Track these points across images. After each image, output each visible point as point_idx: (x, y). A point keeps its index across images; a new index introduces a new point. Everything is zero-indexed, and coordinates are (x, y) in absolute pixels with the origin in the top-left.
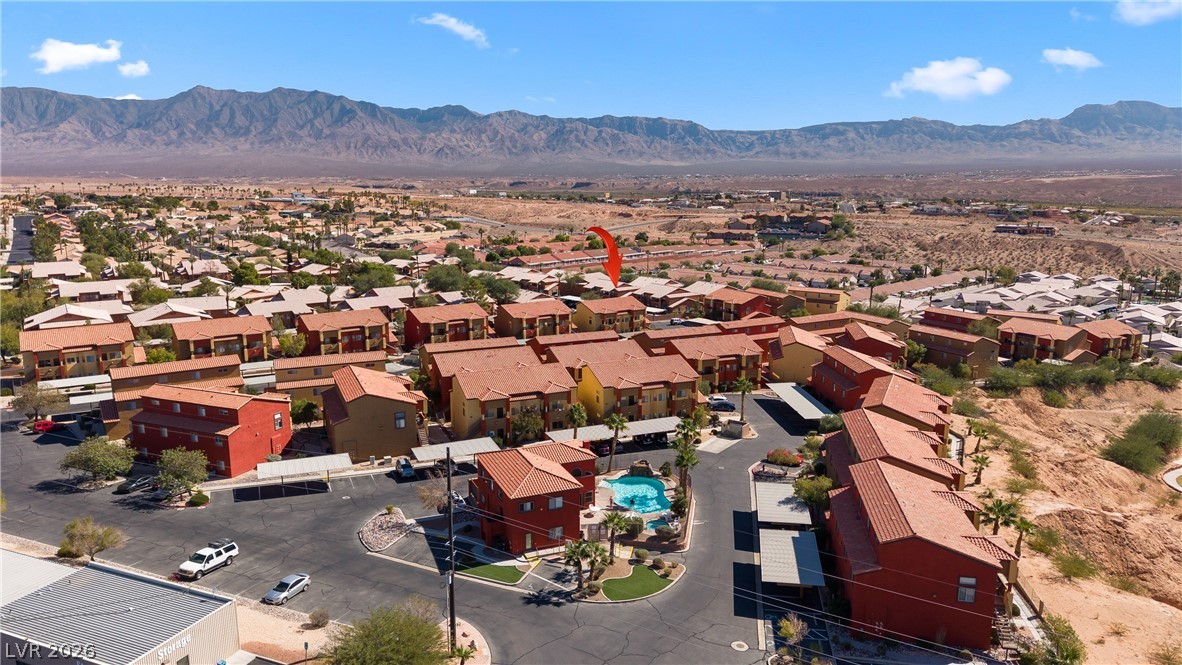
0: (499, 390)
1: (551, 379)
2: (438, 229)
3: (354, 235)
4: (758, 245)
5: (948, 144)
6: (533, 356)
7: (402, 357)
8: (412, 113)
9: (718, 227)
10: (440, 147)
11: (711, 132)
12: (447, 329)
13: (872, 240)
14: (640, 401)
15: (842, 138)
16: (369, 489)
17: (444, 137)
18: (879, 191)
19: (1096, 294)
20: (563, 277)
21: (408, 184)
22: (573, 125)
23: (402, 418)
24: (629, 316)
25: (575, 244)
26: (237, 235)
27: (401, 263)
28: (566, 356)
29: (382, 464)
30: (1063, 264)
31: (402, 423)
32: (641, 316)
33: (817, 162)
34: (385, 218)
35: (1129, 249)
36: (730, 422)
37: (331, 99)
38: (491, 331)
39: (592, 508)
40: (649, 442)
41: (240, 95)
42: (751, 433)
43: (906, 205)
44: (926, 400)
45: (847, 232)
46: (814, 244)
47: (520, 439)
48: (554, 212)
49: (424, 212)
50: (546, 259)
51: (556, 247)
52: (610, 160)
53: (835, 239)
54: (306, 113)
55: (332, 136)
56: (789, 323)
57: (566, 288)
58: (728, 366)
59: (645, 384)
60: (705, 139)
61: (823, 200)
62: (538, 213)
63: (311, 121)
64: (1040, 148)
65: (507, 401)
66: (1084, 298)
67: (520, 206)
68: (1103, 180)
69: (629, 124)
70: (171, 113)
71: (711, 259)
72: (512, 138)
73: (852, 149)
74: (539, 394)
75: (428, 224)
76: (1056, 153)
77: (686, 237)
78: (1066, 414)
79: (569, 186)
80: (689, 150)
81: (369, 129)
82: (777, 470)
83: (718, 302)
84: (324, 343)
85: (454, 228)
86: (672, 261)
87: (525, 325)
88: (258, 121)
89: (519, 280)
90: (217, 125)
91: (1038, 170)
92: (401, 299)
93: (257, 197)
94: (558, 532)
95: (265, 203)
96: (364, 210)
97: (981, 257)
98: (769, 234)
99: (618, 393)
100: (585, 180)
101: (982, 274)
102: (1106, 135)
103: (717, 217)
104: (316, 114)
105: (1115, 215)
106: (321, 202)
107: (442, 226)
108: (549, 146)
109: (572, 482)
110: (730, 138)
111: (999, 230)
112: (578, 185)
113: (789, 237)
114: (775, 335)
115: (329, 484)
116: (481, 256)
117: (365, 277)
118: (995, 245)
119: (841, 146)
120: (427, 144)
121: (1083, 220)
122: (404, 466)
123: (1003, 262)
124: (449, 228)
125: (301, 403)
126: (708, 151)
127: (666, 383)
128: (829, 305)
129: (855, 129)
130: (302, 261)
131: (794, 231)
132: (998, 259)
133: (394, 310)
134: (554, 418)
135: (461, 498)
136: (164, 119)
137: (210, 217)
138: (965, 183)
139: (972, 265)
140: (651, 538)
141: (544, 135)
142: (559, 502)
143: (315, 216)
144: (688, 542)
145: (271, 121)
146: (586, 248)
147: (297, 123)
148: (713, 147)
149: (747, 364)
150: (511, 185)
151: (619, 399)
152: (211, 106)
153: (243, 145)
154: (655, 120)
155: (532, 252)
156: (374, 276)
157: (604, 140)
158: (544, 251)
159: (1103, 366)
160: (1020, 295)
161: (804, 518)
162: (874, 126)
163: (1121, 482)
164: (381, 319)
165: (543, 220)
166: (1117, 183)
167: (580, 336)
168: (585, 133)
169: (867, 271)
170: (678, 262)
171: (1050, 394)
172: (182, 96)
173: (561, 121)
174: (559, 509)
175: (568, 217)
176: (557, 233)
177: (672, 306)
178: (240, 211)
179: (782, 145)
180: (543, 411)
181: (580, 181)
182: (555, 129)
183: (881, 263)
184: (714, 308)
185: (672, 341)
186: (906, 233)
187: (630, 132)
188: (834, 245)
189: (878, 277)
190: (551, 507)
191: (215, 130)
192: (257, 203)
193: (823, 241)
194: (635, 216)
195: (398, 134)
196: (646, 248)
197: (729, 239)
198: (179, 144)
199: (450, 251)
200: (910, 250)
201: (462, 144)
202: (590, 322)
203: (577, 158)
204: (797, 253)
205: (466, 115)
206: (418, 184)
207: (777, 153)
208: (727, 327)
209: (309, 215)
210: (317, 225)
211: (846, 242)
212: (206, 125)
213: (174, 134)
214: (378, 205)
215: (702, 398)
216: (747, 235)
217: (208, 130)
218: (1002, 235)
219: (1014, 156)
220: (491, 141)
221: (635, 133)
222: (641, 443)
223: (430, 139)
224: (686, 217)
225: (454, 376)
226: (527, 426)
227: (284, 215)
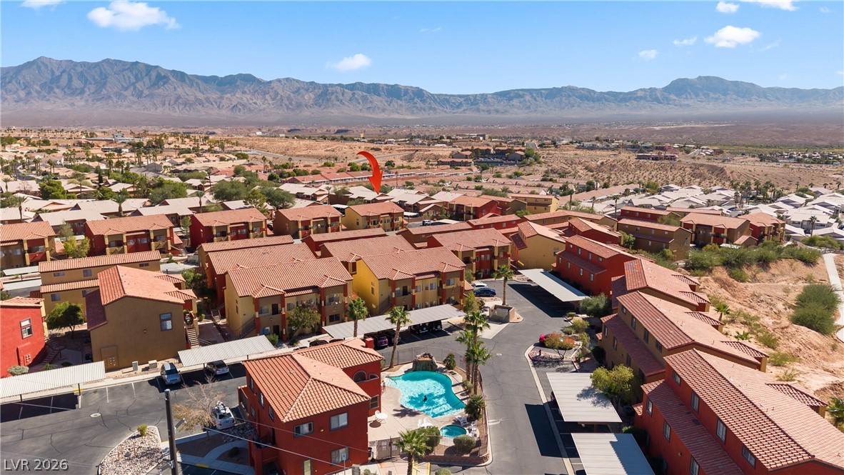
0: (273, 286)
1: (327, 274)
2: (231, 159)
3: (162, 163)
4: (475, 170)
5: (591, 104)
6: (308, 252)
7: (186, 257)
8: (213, 79)
9: (445, 157)
10: (234, 104)
11: (433, 95)
12: (229, 231)
13: (554, 165)
14: (414, 290)
15: (522, 100)
16: (126, 402)
17: (238, 97)
18: (549, 135)
19: (720, 198)
20: (332, 189)
21: (210, 131)
22: (334, 89)
23: (168, 320)
24: (390, 218)
25: (338, 168)
26: (61, 165)
27: (196, 182)
28: (340, 251)
29: (147, 369)
30: (687, 180)
31: (169, 325)
32: (400, 219)
33: (505, 116)
34: (188, 151)
35: (729, 169)
36: (496, 307)
37: (149, 68)
38: (270, 232)
39: (378, 416)
40: (425, 330)
41: (76, 64)
42: (516, 317)
43: (571, 143)
44: (676, 280)
45: (536, 160)
46: (514, 169)
47: (296, 334)
48: (322, 148)
49: (219, 148)
50: (317, 178)
51: (324, 171)
52: (361, 114)
53: (528, 165)
54: (129, 78)
55: (151, 96)
56: (524, 220)
57: (333, 199)
58: (483, 256)
59: (418, 275)
60: (428, 100)
61: (514, 140)
62: (309, 148)
63: (133, 84)
64: (650, 107)
65: (282, 297)
66: (713, 201)
67: (295, 143)
68: (693, 128)
69: (374, 89)
70: (20, 77)
71: (443, 179)
72: (288, 98)
73: (529, 107)
74: (315, 288)
75: (221, 155)
76: (660, 111)
77: (423, 164)
78: (751, 287)
79: (332, 132)
80: (417, 108)
81: (180, 91)
82: (553, 354)
83: (460, 207)
84: (109, 246)
85: (243, 158)
86: (415, 180)
87: (300, 227)
88: (91, 84)
89: (295, 193)
90: (58, 87)
91: (650, 122)
92: (190, 209)
93: (84, 137)
94: (343, 454)
95: (91, 142)
96: (172, 146)
97: (631, 176)
98: (481, 162)
99: (392, 284)
100: (344, 128)
101: (637, 186)
102: (691, 98)
103: (444, 151)
104: (137, 80)
105: (708, 149)
106: (137, 140)
107: (233, 157)
108: (316, 103)
109: (357, 393)
110: (446, 99)
111: (639, 158)
112: (339, 132)
113: (497, 164)
114: (516, 229)
115: (80, 398)
116: (263, 177)
117: (159, 190)
118: (639, 167)
119: (521, 105)
120: (225, 102)
121: (688, 152)
122: (169, 373)
123: (646, 178)
124: (239, 158)
125: (61, 306)
126: (431, 108)
127: (437, 273)
128: (544, 208)
129: (531, 94)
130: (110, 181)
131: (499, 160)
132: (645, 176)
133: (183, 217)
134: (330, 311)
135: (228, 411)
136: (14, 82)
137: (39, 151)
138: (605, 130)
139: (626, 181)
140: (449, 450)
141: (313, 96)
142: (343, 420)
143: (132, 151)
144: (490, 451)
145: (102, 82)
146: (348, 171)
147: (123, 86)
148: (434, 105)
149: (499, 254)
150: (289, 131)
151: (394, 290)
152: (53, 72)
153: (79, 102)
154: (392, 86)
155: (306, 173)
156: (166, 189)
157: (357, 100)
158: (315, 173)
159: (766, 248)
160: (670, 200)
161: (609, 414)
162: (543, 91)
163: (818, 344)
164: (168, 224)
165: (314, 152)
166: (701, 130)
167: (351, 234)
168: (343, 95)
169: (557, 186)
170: (419, 181)
171: (733, 271)
172: (28, 65)
173: (325, 85)
174: (343, 427)
175: (333, 151)
176: (324, 161)
177: (422, 211)
178: (67, 147)
179: (481, 105)
180: (319, 306)
181: (340, 128)
182: (321, 91)
183: (565, 180)
184: (457, 211)
185: (434, 235)
186: (577, 161)
187: (375, 94)
188: (529, 169)
189: (565, 190)
190: (334, 425)
191: (57, 90)
192: (83, 141)
193: (520, 167)
194: (383, 150)
195: (202, 94)
196: (395, 171)
197: (453, 165)
198: (27, 101)
199: (237, 171)
200: (581, 171)
201: (251, 102)
202: (358, 223)
203: (338, 113)
204: (504, 175)
205: (254, 81)
206: (218, 131)
207: (478, 110)
208: (475, 224)
209: (127, 150)
210: (131, 157)
211: (536, 167)
212: (49, 87)
213: (22, 94)
214: (183, 142)
215: (467, 286)
216: (466, 162)
217: (50, 90)
218: (642, 160)
219: (634, 113)
220: (273, 100)
221: (379, 95)
222: (419, 333)
223: (227, 98)
224: (421, 150)
225: (227, 273)
226: (303, 321)
227: (104, 150)
